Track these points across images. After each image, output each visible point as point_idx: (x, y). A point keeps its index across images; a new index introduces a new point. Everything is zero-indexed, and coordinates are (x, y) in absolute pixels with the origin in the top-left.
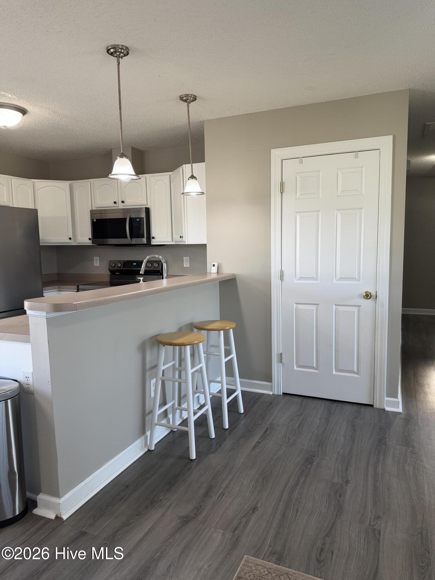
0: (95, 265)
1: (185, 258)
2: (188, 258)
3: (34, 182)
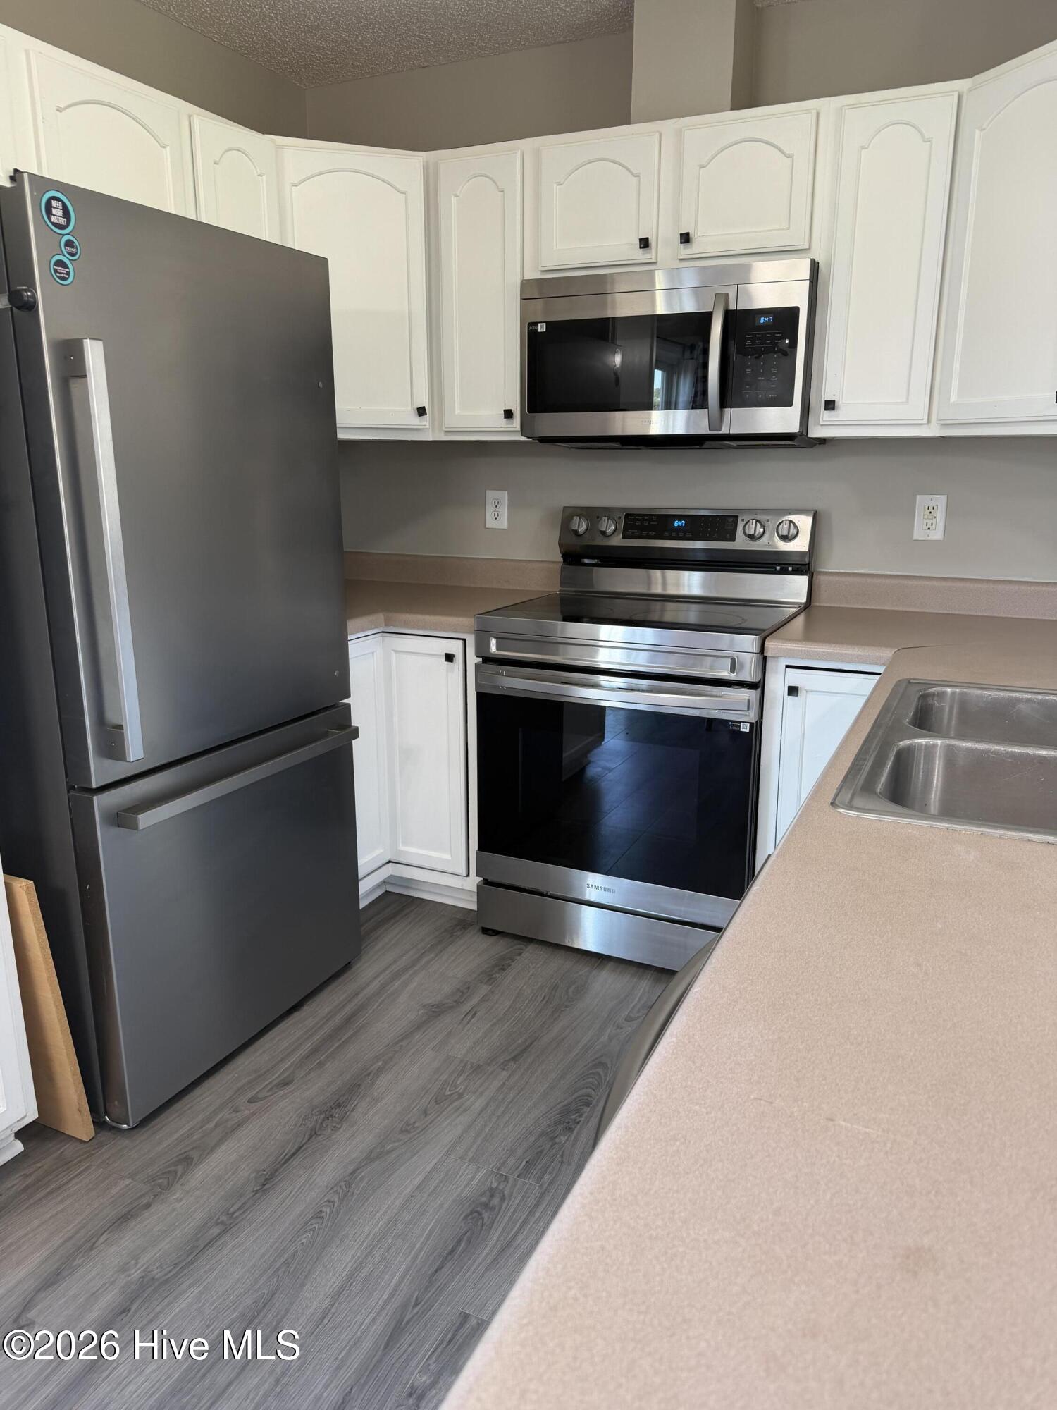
0: (488, 526)
1: (921, 500)
2: (940, 501)
3: (279, 147)
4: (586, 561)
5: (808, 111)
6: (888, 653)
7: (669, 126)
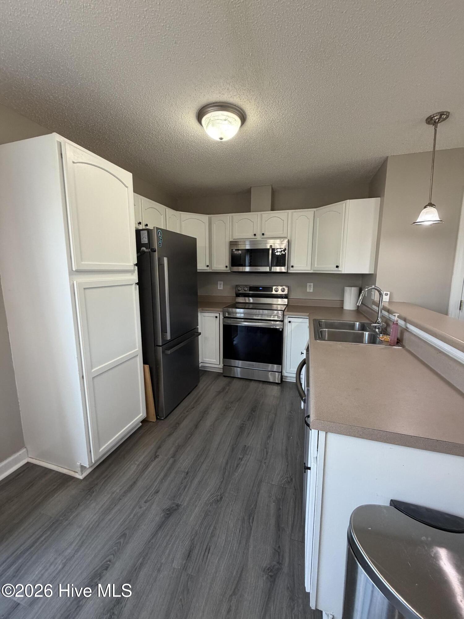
0: (218, 289)
1: (308, 284)
2: (312, 284)
3: (181, 214)
4: (240, 296)
5: (286, 212)
6: (308, 314)
7: (259, 213)
